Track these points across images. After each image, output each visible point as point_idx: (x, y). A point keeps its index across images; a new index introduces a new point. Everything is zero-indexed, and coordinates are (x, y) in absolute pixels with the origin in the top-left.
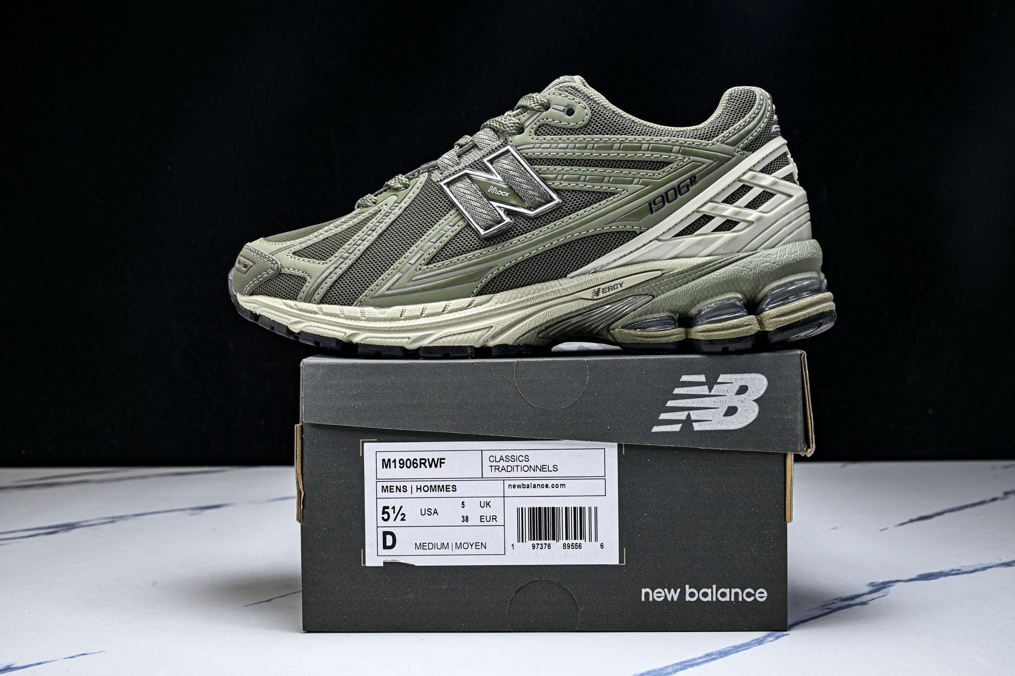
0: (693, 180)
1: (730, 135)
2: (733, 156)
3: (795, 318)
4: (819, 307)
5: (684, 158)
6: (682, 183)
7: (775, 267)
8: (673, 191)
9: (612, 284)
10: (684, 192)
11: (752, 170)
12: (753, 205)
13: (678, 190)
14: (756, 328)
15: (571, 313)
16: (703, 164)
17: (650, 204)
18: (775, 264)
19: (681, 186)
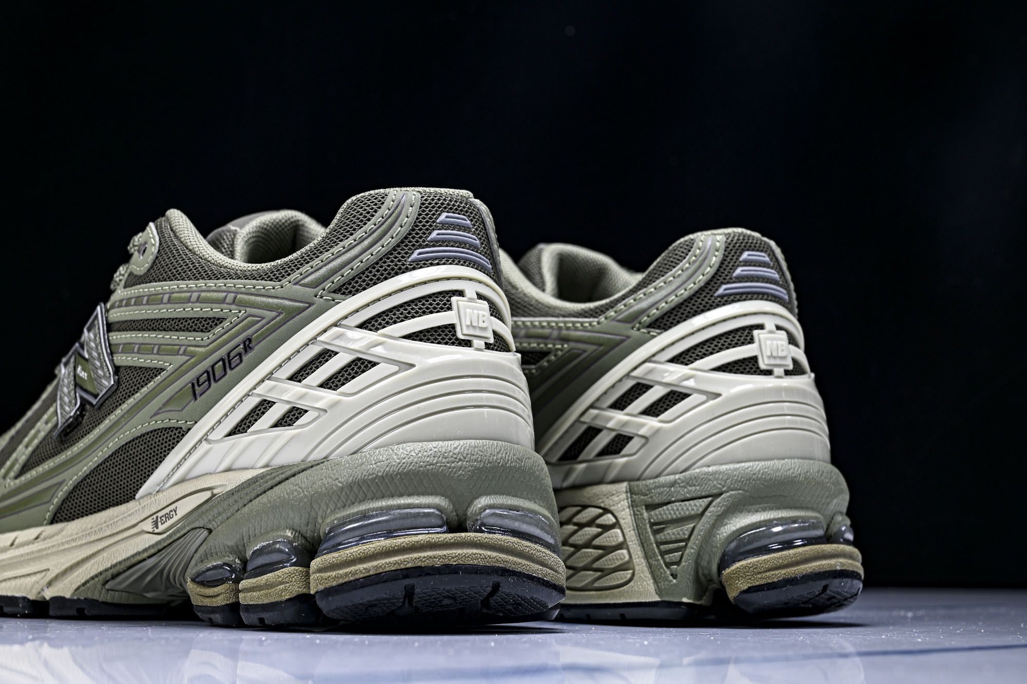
0: (248, 345)
1: (312, 270)
2: (310, 305)
3: (346, 574)
4: (407, 556)
5: (240, 312)
6: (232, 351)
7: (336, 486)
8: (221, 363)
9: (167, 510)
10: (236, 364)
11: (336, 326)
12: (331, 383)
13: (227, 363)
14: (296, 589)
15: (139, 553)
16: (263, 318)
17: (193, 385)
18: (337, 482)
19: (232, 355)
